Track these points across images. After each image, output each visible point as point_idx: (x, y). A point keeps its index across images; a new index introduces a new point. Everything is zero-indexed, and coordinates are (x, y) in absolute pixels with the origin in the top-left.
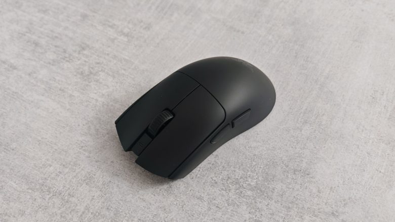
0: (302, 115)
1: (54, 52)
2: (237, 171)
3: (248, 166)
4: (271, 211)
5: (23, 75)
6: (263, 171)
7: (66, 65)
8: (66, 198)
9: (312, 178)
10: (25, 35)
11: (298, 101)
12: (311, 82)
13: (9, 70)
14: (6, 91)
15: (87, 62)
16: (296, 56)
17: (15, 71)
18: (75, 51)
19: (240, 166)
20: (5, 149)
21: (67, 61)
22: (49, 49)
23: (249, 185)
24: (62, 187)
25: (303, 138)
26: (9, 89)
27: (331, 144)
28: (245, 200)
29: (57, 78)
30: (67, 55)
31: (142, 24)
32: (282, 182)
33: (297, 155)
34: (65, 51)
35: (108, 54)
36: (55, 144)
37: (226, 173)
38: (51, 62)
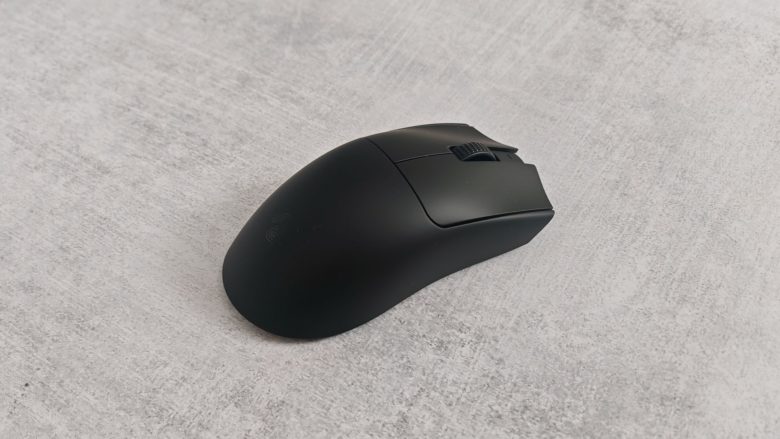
0: (675, 285)
1: (185, 145)
2: (544, 394)
3: (567, 384)
5: (121, 185)
6: (598, 396)
7: (206, 170)
8: (194, 431)
9: (698, 414)
10: (129, 110)
11: (668, 256)
12: (692, 220)
13: (94, 176)
14: (86, 215)
15: (248, 166)
16: (661, 168)
17: (107, 176)
18: (225, 145)
20: (78, 326)
21: (208, 162)
22: (173, 138)
23: (568, 424)
24: (186, 410)
25: (679, 332)
26: (92, 210)
27: (737, 346)
29: (188, 194)
30: (209, 151)
31: (355, 98)
32: (636, 421)
33: (667, 366)
34: (205, 144)
36: (177, 322)
37: (519, 397)
38: (177, 162)
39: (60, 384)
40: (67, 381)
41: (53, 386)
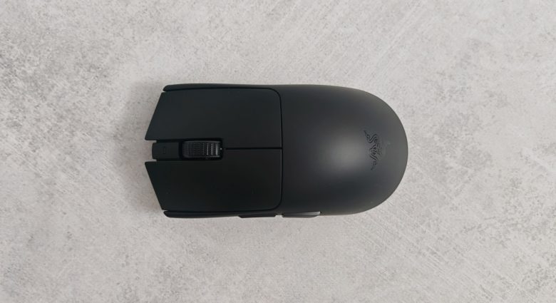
4: (38, 115)
19: (21, 42)
28: (11, 92)
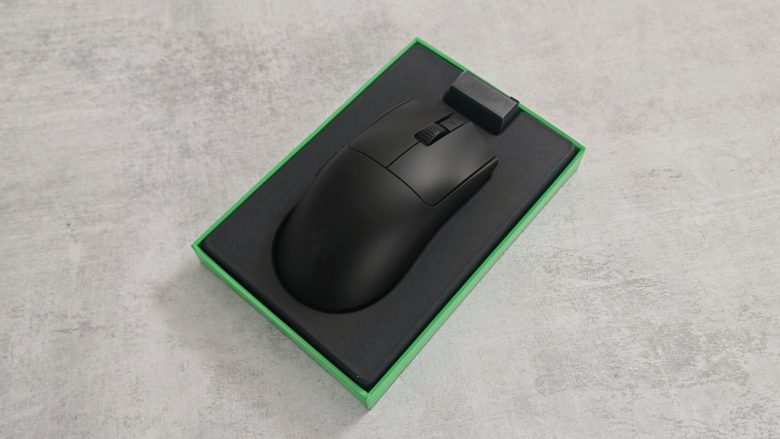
1: (13, 60)
7: (44, 66)
15: (67, 48)
18: (40, 45)
21: (40, 61)
35: (84, 26)
36: (116, 144)
38: (21, 72)
39: (86, 211)
40: (89, 208)
41: (84, 215)
